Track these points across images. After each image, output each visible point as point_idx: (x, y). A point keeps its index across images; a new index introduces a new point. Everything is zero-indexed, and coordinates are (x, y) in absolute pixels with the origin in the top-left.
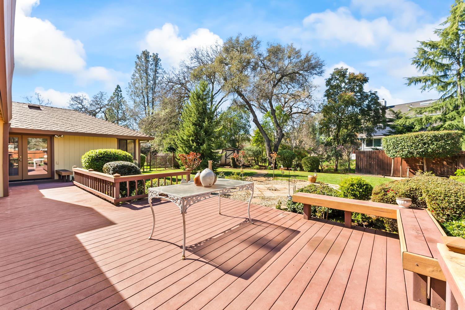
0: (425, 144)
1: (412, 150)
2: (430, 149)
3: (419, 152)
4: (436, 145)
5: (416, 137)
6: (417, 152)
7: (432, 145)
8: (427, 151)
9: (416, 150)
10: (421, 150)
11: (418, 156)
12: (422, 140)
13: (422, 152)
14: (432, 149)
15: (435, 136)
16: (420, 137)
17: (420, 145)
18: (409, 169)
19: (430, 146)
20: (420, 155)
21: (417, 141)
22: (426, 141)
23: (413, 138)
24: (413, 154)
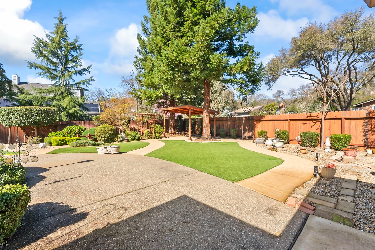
0: (33, 116)
1: (24, 120)
2: (37, 119)
3: (30, 122)
4: (41, 117)
5: (27, 110)
6: (28, 122)
7: (38, 117)
8: (35, 121)
9: (26, 120)
10: (30, 121)
11: (29, 125)
12: (32, 113)
13: (31, 122)
14: (39, 120)
15: (40, 110)
16: (29, 110)
17: (30, 117)
18: (25, 136)
19: (37, 118)
20: (30, 124)
21: (27, 113)
22: (34, 113)
23: (24, 111)
24: (25, 123)
